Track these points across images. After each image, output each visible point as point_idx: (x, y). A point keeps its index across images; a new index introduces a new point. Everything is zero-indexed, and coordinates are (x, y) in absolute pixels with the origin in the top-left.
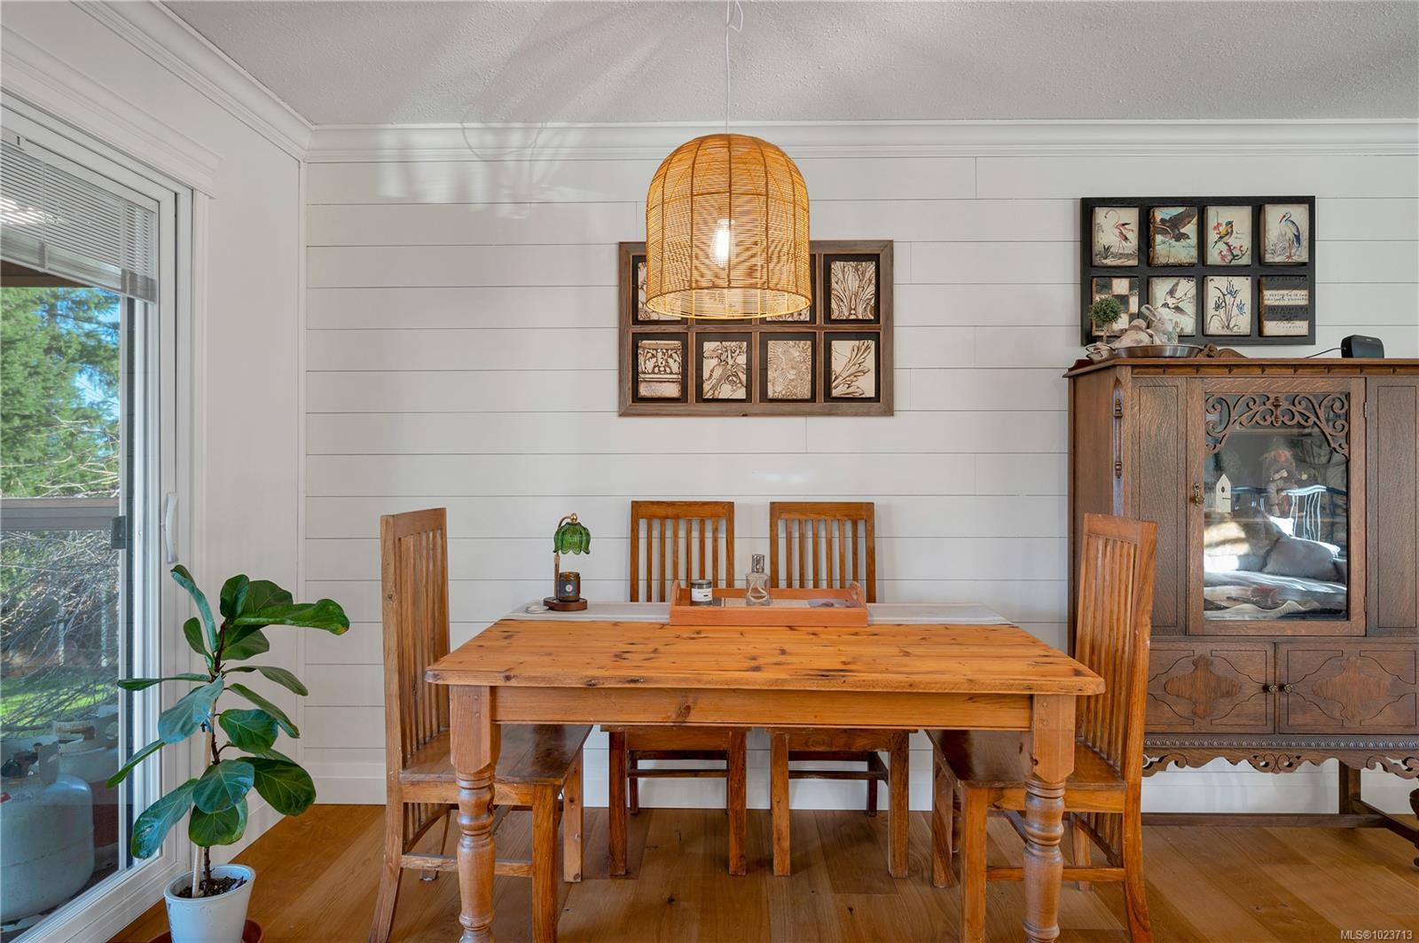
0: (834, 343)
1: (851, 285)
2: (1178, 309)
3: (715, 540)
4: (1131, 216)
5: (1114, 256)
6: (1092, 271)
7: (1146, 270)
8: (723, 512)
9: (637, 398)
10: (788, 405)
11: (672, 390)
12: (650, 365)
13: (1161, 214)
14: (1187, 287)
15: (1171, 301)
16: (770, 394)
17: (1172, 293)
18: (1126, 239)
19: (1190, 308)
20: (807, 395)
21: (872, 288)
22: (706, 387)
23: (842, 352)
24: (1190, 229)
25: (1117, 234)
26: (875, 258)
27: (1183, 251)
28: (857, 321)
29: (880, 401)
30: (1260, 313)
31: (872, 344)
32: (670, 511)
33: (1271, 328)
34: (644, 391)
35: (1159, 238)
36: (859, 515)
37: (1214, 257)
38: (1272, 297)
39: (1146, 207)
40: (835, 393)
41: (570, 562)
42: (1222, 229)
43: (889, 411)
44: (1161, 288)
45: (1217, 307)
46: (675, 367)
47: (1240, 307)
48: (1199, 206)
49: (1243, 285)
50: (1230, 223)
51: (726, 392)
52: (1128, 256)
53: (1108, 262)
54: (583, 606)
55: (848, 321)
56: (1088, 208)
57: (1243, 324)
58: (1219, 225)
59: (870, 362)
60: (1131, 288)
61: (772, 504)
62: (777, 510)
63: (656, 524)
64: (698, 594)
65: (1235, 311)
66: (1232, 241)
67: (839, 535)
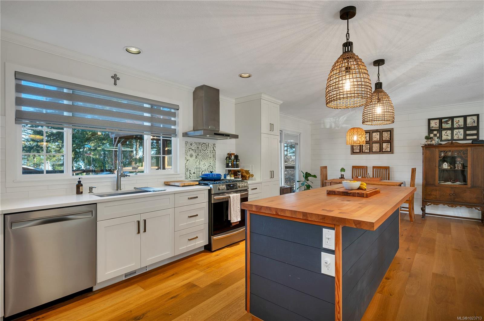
0: (383, 144)
1: (386, 136)
2: (447, 135)
3: (364, 171)
4: (438, 121)
5: (434, 128)
6: (430, 131)
7: (440, 129)
8: (366, 168)
9: (353, 152)
10: (376, 153)
11: (358, 151)
12: (355, 148)
13: (443, 120)
14: (449, 132)
15: (446, 134)
16: (373, 151)
17: (446, 133)
18: (436, 125)
19: (450, 135)
20: (379, 151)
21: (389, 135)
22: (363, 150)
23: (385, 145)
24: (450, 122)
25: (435, 124)
26: (390, 131)
27: (449, 126)
28: (387, 140)
29: (391, 151)
30: (465, 135)
31: (390, 144)
32: (358, 167)
33: (468, 137)
34: (354, 151)
35: (443, 124)
36: (387, 168)
37: (455, 126)
38: (468, 132)
39: (440, 119)
40: (383, 151)
41: (343, 173)
42: (457, 122)
43: (393, 153)
44: (444, 132)
45: (456, 135)
46: (359, 148)
47: (461, 134)
48: (452, 118)
49: (462, 131)
50: (459, 121)
51: (366, 151)
52: (437, 128)
53: (433, 129)
54: (344, 178)
55: (385, 140)
56: (429, 120)
57: (462, 137)
58: (456, 121)
59: (389, 146)
60: (437, 133)
61: (373, 166)
62: (374, 167)
63: (356, 169)
64: (359, 177)
65: (460, 135)
66: (459, 123)
67: (384, 171)
